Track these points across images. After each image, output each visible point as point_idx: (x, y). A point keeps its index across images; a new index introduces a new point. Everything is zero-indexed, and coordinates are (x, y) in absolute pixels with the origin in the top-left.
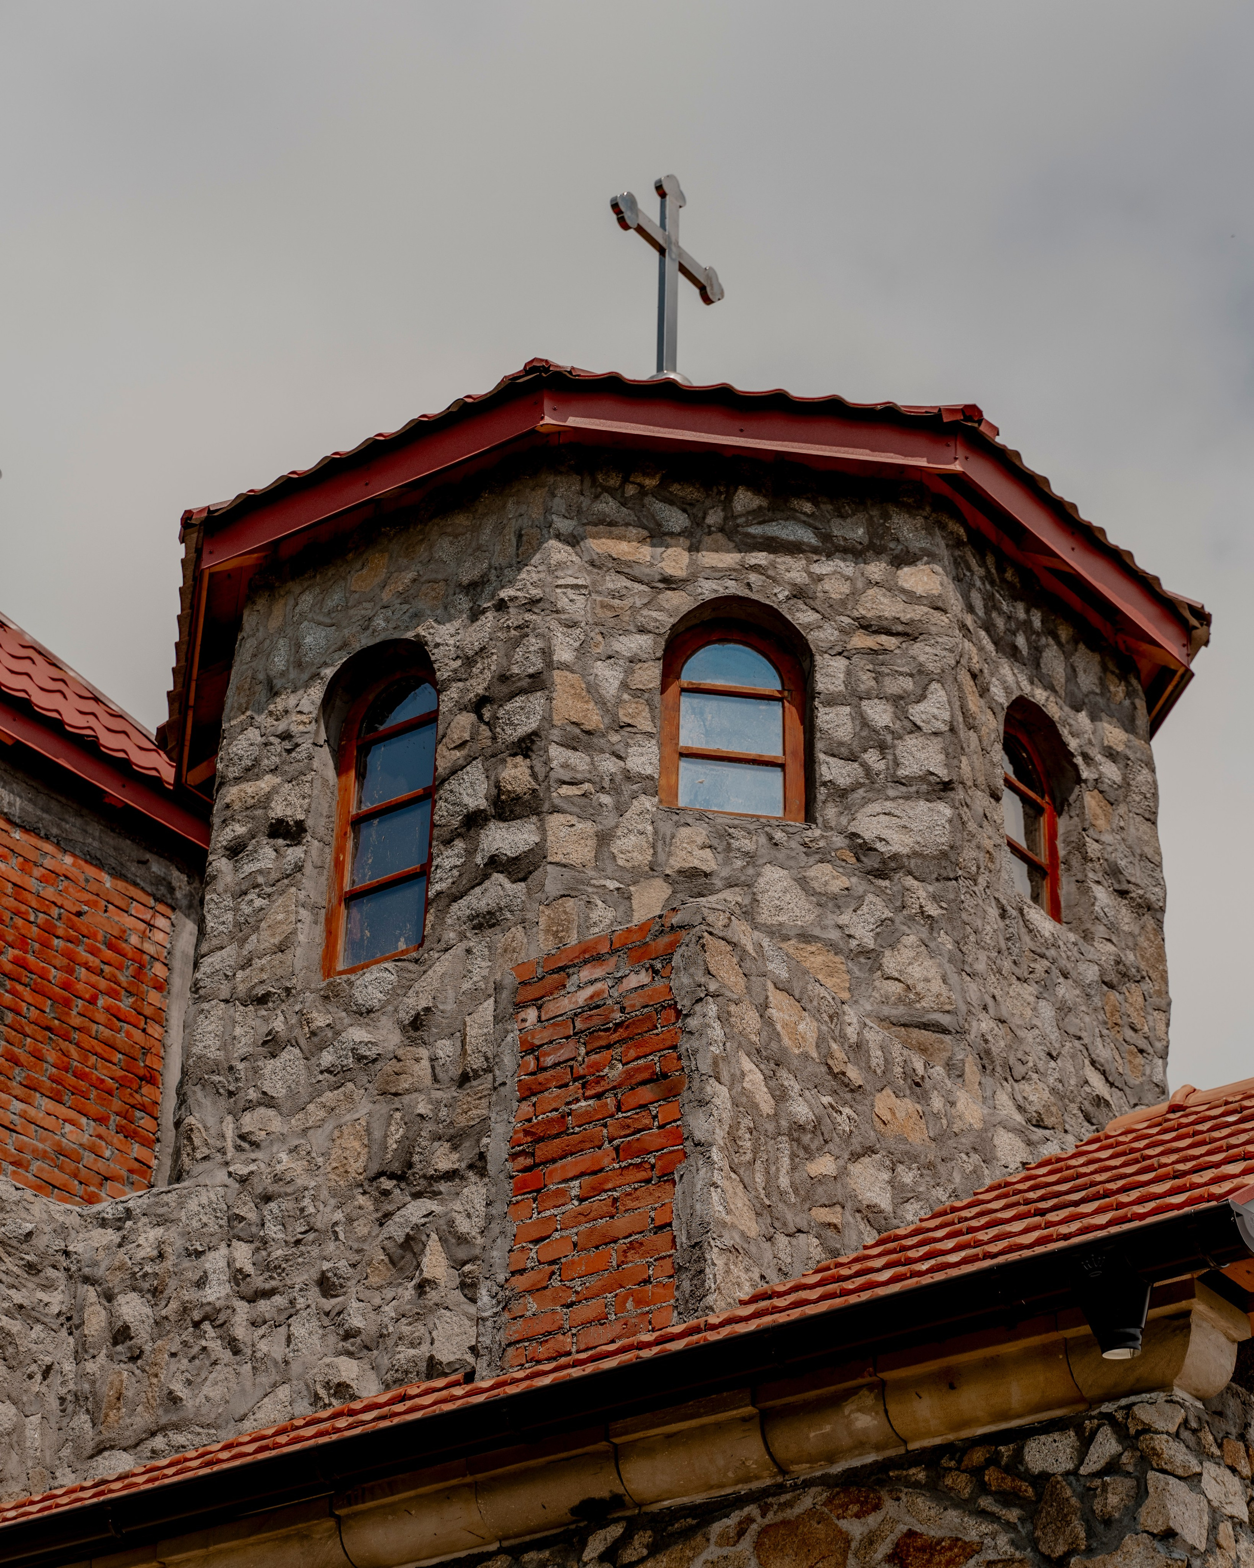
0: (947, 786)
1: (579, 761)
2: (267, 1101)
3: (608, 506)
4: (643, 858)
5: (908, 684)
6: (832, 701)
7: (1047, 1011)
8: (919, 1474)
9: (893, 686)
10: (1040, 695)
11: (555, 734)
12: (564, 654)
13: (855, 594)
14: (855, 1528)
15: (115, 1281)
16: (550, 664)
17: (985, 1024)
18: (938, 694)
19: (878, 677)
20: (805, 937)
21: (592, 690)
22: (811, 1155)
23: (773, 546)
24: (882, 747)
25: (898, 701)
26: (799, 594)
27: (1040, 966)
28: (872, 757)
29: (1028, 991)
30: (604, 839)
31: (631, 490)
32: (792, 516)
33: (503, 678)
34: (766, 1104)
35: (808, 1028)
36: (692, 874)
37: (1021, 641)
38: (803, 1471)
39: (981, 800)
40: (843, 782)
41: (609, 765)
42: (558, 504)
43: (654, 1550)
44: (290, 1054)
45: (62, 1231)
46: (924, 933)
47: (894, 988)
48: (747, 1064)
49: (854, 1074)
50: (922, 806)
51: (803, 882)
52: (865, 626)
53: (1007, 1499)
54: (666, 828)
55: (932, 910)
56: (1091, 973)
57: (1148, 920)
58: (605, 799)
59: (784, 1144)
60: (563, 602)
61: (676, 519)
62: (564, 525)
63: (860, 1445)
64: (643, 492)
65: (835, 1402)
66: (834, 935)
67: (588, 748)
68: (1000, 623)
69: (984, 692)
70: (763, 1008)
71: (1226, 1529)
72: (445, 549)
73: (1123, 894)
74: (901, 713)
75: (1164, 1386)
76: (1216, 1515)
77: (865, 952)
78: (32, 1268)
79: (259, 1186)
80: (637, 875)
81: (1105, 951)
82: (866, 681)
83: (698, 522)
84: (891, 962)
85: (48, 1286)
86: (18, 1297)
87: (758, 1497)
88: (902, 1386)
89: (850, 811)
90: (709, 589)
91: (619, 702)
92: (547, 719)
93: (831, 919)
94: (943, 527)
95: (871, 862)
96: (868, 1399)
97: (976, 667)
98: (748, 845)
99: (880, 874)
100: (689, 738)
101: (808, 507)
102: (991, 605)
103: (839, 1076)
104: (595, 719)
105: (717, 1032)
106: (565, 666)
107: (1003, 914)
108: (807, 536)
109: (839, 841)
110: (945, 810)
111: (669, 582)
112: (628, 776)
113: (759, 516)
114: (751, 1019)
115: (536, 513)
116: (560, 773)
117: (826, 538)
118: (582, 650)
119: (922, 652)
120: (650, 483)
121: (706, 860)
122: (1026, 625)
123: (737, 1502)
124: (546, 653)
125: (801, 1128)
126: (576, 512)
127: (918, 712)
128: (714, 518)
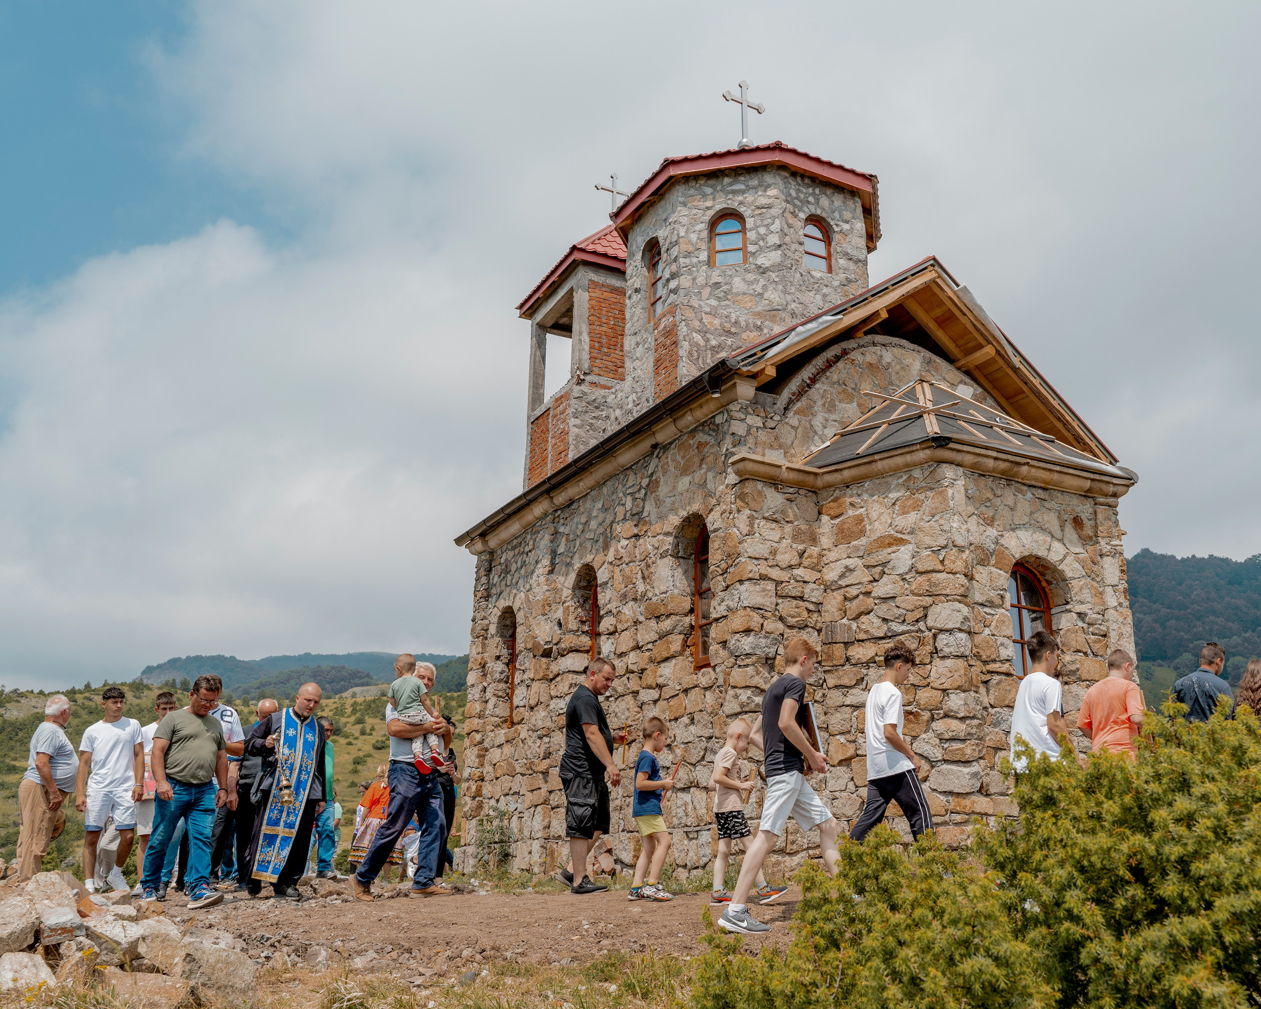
0: (780, 246)
1: (687, 261)
2: (637, 359)
3: (692, 191)
4: (704, 282)
5: (770, 221)
6: (751, 230)
7: (819, 297)
8: (701, 428)
9: (765, 222)
10: (819, 212)
11: (681, 255)
12: (682, 234)
13: (755, 200)
14: (691, 442)
15: (615, 406)
16: (679, 237)
17: (793, 306)
18: (777, 221)
19: (762, 220)
20: (744, 294)
21: (690, 242)
22: (718, 353)
23: (734, 192)
24: (763, 239)
25: (767, 226)
26: (741, 203)
27: (816, 286)
28: (761, 243)
29: (812, 294)
30: (694, 279)
31: (698, 185)
32: (739, 182)
33: (671, 243)
34: (702, 343)
35: (717, 322)
36: (717, 283)
37: (811, 199)
38: (685, 431)
39: (794, 246)
40: (753, 251)
41: (695, 260)
42: (680, 194)
43: (664, 453)
44: (641, 346)
45: (604, 397)
46: (774, 286)
47: (767, 302)
48: (695, 335)
49: (733, 330)
50: (774, 252)
51: (744, 280)
52: (758, 208)
53: (714, 430)
54: (709, 273)
55: (776, 279)
56: (836, 283)
57: (860, 264)
58: (694, 269)
59: (709, 352)
60: (681, 219)
61: (709, 190)
62: (681, 199)
63: (691, 424)
64: (701, 185)
65: (684, 415)
66: (751, 292)
67: (690, 257)
68: (802, 196)
69: (796, 216)
70: (701, 320)
71: (754, 430)
72: (660, 210)
73: (850, 259)
74: (768, 229)
75: (737, 400)
76: (750, 427)
77: (759, 294)
78: (597, 408)
79: (637, 379)
80: (703, 287)
81: (842, 276)
82: (759, 222)
83: (715, 190)
84: (766, 296)
85: (602, 410)
86: (593, 415)
87: (677, 439)
88: (694, 409)
89: (755, 258)
90: (718, 207)
91: (697, 243)
92: (679, 252)
93: (751, 287)
94: (779, 174)
95: (761, 270)
96: (689, 413)
97: (792, 210)
98: (729, 273)
99: (764, 273)
100: (718, 248)
101: (743, 179)
102: (798, 191)
103: (729, 332)
104: (691, 249)
105: (685, 329)
106: (683, 237)
107: (802, 275)
108: (742, 187)
109: (753, 266)
110: (780, 252)
111: (708, 208)
112: (699, 262)
113: (731, 184)
114: (697, 323)
115: (675, 197)
116: (683, 265)
117: (747, 186)
118: (687, 232)
119: (773, 211)
120: (702, 182)
121: (720, 279)
122: (813, 194)
123: (675, 440)
124: (678, 235)
125: (714, 347)
126: (684, 195)
127: (772, 228)
128: (719, 188)
